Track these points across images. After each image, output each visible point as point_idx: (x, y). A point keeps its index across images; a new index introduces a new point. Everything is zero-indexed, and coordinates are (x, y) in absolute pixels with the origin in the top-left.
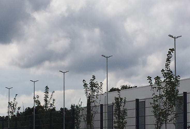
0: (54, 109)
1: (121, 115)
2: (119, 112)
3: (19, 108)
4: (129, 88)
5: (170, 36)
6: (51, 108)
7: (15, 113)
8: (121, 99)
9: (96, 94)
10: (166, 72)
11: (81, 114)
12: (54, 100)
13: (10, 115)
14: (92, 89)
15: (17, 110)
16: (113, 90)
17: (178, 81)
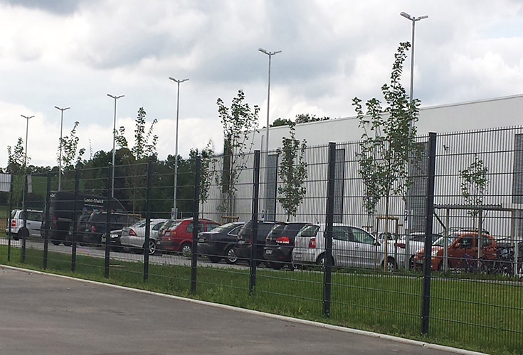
0: (154, 157)
1: (295, 176)
2: (291, 169)
3: (82, 152)
4: (313, 120)
5: (404, 15)
6: (150, 154)
7: (74, 162)
8: (297, 143)
9: (244, 129)
10: (391, 90)
11: (210, 169)
12: (156, 138)
13: (64, 164)
14: (237, 119)
15: (77, 154)
16: (279, 123)
17: (415, 110)
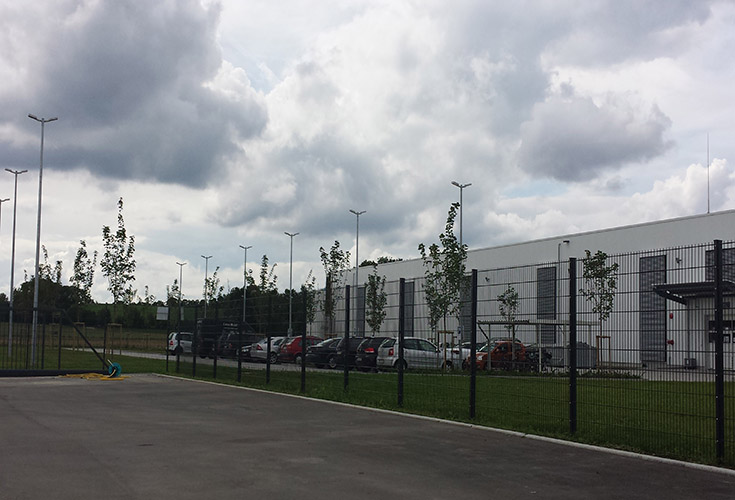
0: (275, 291)
1: (378, 302)
2: (375, 298)
3: (222, 289)
4: (391, 261)
5: (454, 183)
6: (272, 289)
7: (215, 296)
8: (379, 278)
9: (339, 269)
10: (446, 237)
11: (316, 299)
12: (276, 277)
13: (208, 298)
14: (334, 262)
15: (218, 290)
16: (365, 264)
17: (465, 253)
